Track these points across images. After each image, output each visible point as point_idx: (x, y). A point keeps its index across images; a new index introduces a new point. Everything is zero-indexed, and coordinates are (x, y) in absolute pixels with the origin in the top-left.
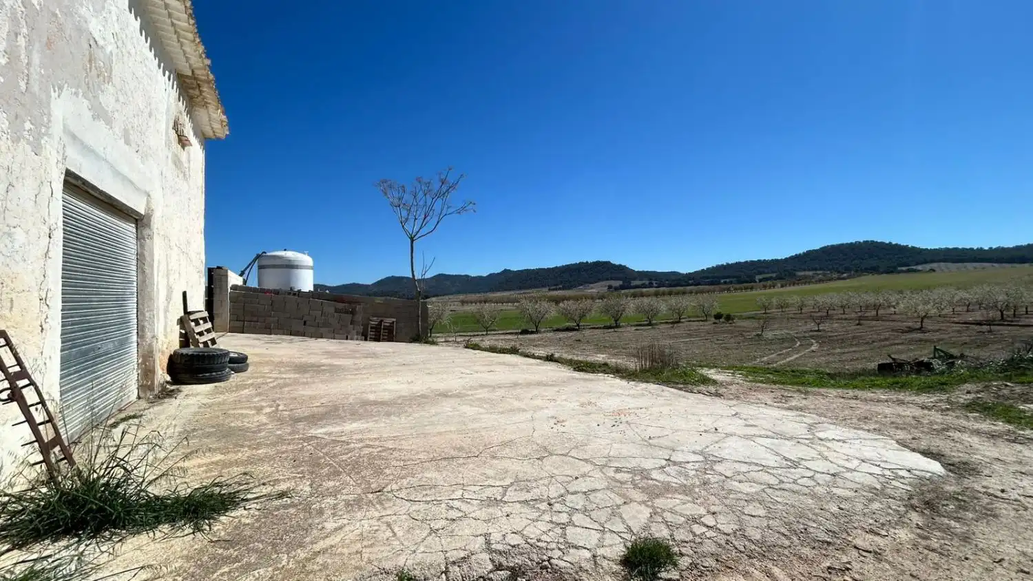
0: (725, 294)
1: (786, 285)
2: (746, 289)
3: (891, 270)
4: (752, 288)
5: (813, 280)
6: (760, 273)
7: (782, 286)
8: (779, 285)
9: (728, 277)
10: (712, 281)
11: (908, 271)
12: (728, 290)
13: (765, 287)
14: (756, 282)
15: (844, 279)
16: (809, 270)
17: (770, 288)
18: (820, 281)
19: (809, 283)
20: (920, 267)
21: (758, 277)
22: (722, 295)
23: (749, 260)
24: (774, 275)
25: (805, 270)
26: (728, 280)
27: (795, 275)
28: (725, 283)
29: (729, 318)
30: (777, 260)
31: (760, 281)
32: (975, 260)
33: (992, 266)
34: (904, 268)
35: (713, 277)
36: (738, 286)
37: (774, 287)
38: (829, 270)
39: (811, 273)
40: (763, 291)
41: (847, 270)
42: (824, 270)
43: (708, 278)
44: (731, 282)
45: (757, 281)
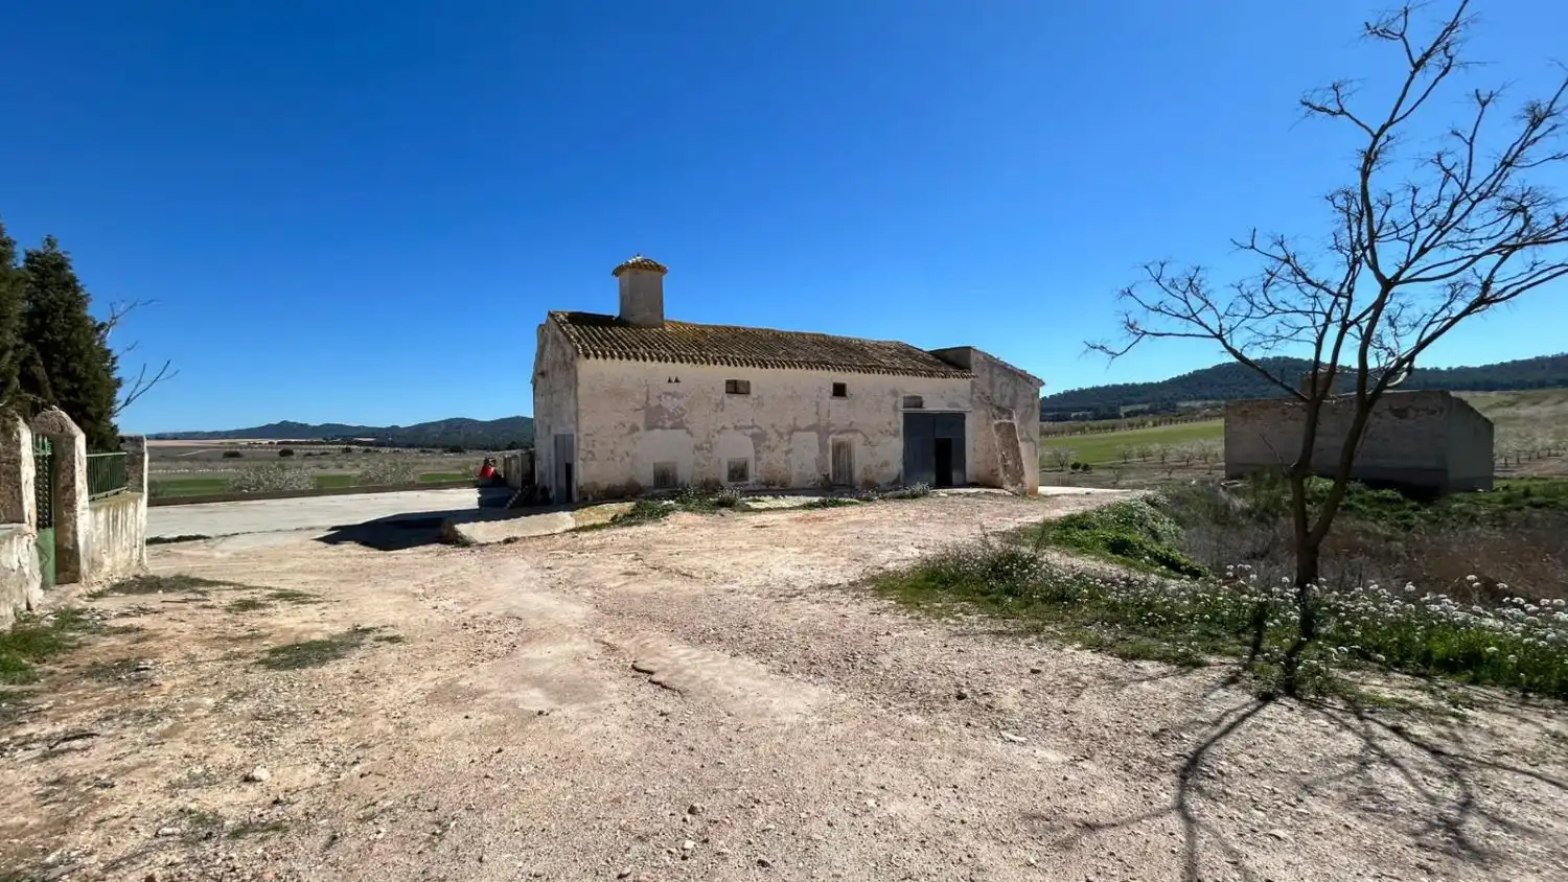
0: (1078, 436)
1: (1160, 424)
2: (1106, 428)
4: (1113, 428)
5: (1198, 416)
6: (1126, 404)
7: (1155, 425)
8: (1150, 423)
9: (1082, 409)
10: (1058, 416)
12: (1082, 430)
13: (1131, 426)
14: (1120, 417)
16: (1196, 399)
17: (1138, 427)
18: (1206, 417)
19: (1190, 420)
21: (1123, 410)
22: (1073, 437)
23: (1111, 384)
24: (1146, 407)
25: (1190, 400)
26: (1081, 414)
27: (1175, 407)
28: (1077, 418)
29: (1086, 468)
30: (1151, 385)
31: (1128, 415)
35: (1059, 409)
36: (1095, 424)
37: (1144, 425)
38: (1224, 399)
39: (1198, 404)
40: (1129, 432)
42: (1217, 399)
43: (1052, 410)
44: (1084, 418)
45: (1122, 414)
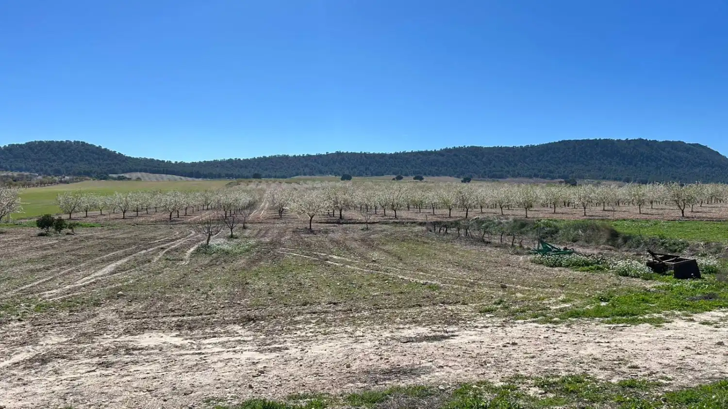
3: (103, 176)
11: (120, 179)
15: (66, 182)
18: (42, 183)
19: (29, 185)
20: (127, 175)
32: (167, 172)
33: (181, 179)
34: (114, 176)
38: (37, 172)
41: (58, 173)
